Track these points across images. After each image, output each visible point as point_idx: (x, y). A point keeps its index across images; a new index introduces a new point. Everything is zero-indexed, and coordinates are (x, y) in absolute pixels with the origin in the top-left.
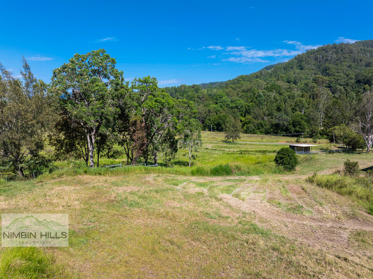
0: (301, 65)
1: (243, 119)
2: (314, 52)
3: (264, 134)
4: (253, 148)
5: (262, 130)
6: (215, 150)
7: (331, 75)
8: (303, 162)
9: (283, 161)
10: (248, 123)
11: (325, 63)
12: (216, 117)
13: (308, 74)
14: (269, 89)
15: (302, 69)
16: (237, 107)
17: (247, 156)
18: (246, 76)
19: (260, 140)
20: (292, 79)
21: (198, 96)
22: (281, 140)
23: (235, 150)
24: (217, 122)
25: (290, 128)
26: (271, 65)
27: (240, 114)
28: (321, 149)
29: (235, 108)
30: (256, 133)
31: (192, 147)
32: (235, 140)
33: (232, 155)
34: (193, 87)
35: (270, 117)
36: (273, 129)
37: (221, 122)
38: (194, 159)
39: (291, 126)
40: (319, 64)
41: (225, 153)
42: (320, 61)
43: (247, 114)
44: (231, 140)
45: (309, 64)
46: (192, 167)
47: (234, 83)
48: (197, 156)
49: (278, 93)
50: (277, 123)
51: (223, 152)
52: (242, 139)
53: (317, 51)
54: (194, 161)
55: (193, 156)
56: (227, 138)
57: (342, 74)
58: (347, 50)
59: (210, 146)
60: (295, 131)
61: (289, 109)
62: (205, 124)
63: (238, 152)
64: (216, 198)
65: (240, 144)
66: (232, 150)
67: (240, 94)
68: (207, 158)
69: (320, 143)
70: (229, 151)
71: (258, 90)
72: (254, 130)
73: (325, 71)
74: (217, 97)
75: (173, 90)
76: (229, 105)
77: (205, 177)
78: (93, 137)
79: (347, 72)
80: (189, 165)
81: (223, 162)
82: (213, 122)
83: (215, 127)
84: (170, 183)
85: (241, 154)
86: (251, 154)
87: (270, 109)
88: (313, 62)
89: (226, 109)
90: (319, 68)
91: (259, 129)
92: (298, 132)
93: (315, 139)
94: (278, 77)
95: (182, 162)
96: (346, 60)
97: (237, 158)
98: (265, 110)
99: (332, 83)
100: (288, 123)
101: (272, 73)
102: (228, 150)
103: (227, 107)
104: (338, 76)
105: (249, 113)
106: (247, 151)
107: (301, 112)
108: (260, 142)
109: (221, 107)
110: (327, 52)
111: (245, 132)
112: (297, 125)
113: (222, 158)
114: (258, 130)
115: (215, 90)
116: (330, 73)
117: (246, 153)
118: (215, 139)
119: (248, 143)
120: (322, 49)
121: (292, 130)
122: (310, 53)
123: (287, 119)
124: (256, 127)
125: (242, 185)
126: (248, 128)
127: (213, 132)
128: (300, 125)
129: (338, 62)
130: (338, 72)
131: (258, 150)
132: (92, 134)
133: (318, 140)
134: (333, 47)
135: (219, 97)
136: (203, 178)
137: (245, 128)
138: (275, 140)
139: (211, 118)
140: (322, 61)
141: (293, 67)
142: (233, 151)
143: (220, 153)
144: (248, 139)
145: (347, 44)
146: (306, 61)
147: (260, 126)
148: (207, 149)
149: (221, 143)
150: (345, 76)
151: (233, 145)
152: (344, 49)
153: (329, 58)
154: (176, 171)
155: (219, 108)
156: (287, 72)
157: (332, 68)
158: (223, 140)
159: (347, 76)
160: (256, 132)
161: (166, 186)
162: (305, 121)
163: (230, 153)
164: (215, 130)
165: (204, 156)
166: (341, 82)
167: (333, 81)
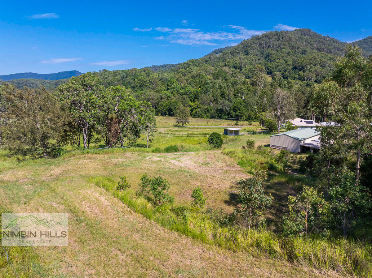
0: (246, 51)
1: (192, 104)
2: (259, 38)
3: (210, 118)
4: (199, 131)
5: (208, 114)
6: (167, 134)
7: (272, 61)
8: (230, 142)
9: (213, 141)
10: (196, 109)
11: (268, 49)
12: (168, 103)
13: (252, 60)
14: (216, 75)
15: (247, 54)
16: (186, 93)
17: (191, 139)
18: (196, 60)
19: (206, 124)
20: (238, 65)
21: (149, 80)
22: (223, 123)
23: (184, 133)
24: (168, 107)
25: (232, 113)
26: (220, 49)
27: (189, 100)
28: (248, 131)
29: (185, 94)
30: (203, 118)
31: (149, 133)
32: (185, 124)
33: (181, 138)
34: (144, 71)
35: (215, 103)
36: (217, 114)
37: (172, 107)
38: (151, 142)
39: (232, 111)
40: (262, 50)
41: (176, 136)
42: (264, 47)
43: (195, 100)
44: (181, 124)
45: (254, 50)
46: (150, 148)
47: (184, 67)
48: (153, 140)
49: (224, 79)
50: (221, 108)
51: (174, 135)
52: (190, 123)
53: (261, 38)
54: (150, 144)
55: (150, 140)
56: (177, 123)
57: (281, 61)
58: (287, 37)
59: (162, 130)
60: (235, 115)
61: (232, 95)
62: (158, 109)
63: (186, 135)
64: (168, 162)
65: (189, 128)
66: (181, 133)
67: (190, 80)
68: (161, 141)
69: (254, 125)
70: (179, 135)
71: (206, 76)
72: (201, 115)
73: (267, 57)
74: (168, 83)
75: (124, 74)
76: (179, 91)
77: (161, 153)
78: (86, 130)
79: (286, 59)
80: (147, 147)
81: (173, 144)
82: (165, 108)
83: (167, 112)
84: (141, 156)
85: (188, 136)
86: (195, 137)
87: (216, 95)
88: (258, 48)
89: (176, 95)
90: (263, 53)
91: (206, 113)
92: (237, 116)
93: (251, 122)
94: (225, 61)
95: (141, 145)
96: (286, 47)
97: (184, 140)
98: (211, 96)
99: (272, 69)
100: (230, 109)
101: (220, 58)
102: (178, 133)
103: (177, 93)
104: (278, 62)
105: (197, 98)
106: (194, 134)
107: (241, 98)
108: (206, 125)
109: (172, 93)
110: (269, 38)
111: (194, 116)
112: (237, 110)
113: (173, 141)
114: (205, 115)
115: (166, 74)
116: (272, 59)
117: (192, 135)
118: (167, 124)
119: (196, 126)
120: (266, 36)
121: (232, 114)
122: (255, 39)
123: (229, 105)
124: (203, 112)
125: (184, 156)
126: (196, 113)
127: (165, 117)
128: (240, 110)
129: (279, 48)
130: (278, 59)
131: (201, 133)
132: (86, 128)
133: (253, 123)
134: (275, 34)
135: (170, 83)
136: (160, 154)
137: (194, 113)
138: (218, 124)
139: (163, 104)
140: (265, 47)
141: (239, 53)
142: (183, 135)
143: (172, 136)
144: (196, 124)
145: (287, 32)
146: (251, 47)
147: (206, 111)
148: (160, 133)
149: (172, 127)
150: (284, 63)
151: (183, 129)
152: (285, 36)
153: (271, 45)
154: (142, 151)
155: (170, 94)
156: (234, 57)
157: (273, 55)
158: (174, 124)
159: (286, 62)
160: (203, 116)
161: (139, 158)
162: (243, 107)
163: (179, 136)
164: (167, 115)
165: (159, 139)
166: (280, 68)
167: (274, 67)
